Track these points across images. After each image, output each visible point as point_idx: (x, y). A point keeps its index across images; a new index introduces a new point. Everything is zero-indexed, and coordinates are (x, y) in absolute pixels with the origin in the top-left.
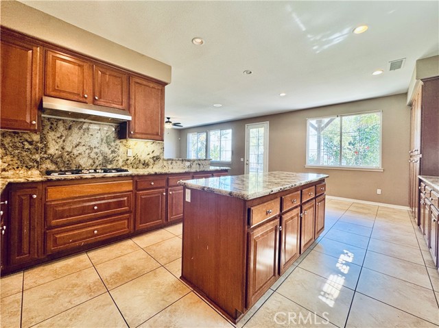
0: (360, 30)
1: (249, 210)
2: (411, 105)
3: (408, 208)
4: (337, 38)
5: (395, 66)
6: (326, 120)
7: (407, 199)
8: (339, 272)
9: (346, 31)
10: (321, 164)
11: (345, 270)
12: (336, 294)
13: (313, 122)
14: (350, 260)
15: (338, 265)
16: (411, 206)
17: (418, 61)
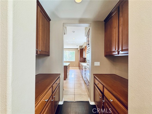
1: (67, 67)
2: (79, 51)
7: (78, 66)
17: (80, 46)
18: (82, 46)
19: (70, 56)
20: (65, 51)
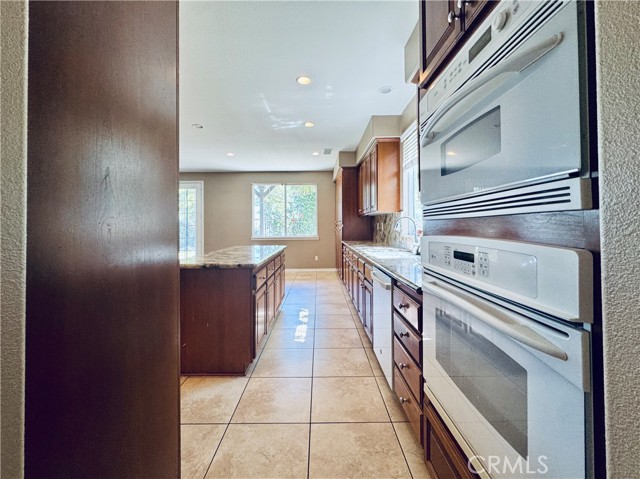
0: (308, 125)
1: (255, 277)
2: (335, 182)
3: (335, 270)
4: (293, 125)
5: (328, 152)
6: (267, 187)
7: (334, 263)
8: (301, 323)
9: (299, 122)
10: (264, 236)
11: (306, 320)
12: (304, 335)
13: (255, 187)
14: (307, 314)
15: (301, 319)
16: (338, 268)
17: (340, 152)
18: (355, 153)
19: (297, 217)
20: (272, 188)
